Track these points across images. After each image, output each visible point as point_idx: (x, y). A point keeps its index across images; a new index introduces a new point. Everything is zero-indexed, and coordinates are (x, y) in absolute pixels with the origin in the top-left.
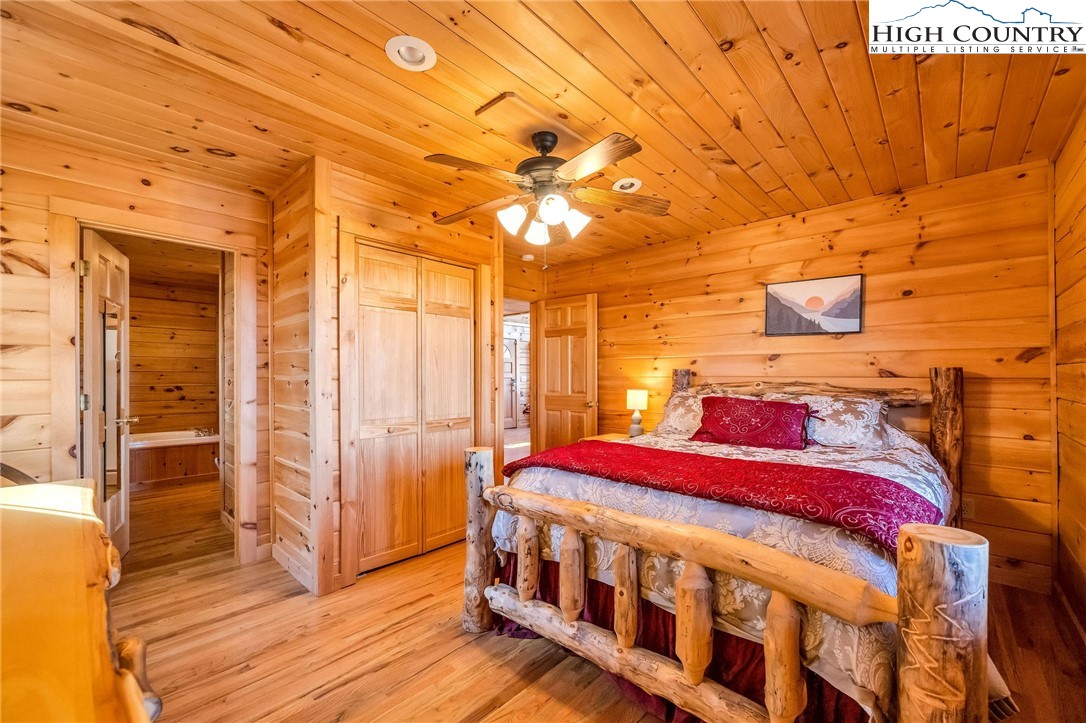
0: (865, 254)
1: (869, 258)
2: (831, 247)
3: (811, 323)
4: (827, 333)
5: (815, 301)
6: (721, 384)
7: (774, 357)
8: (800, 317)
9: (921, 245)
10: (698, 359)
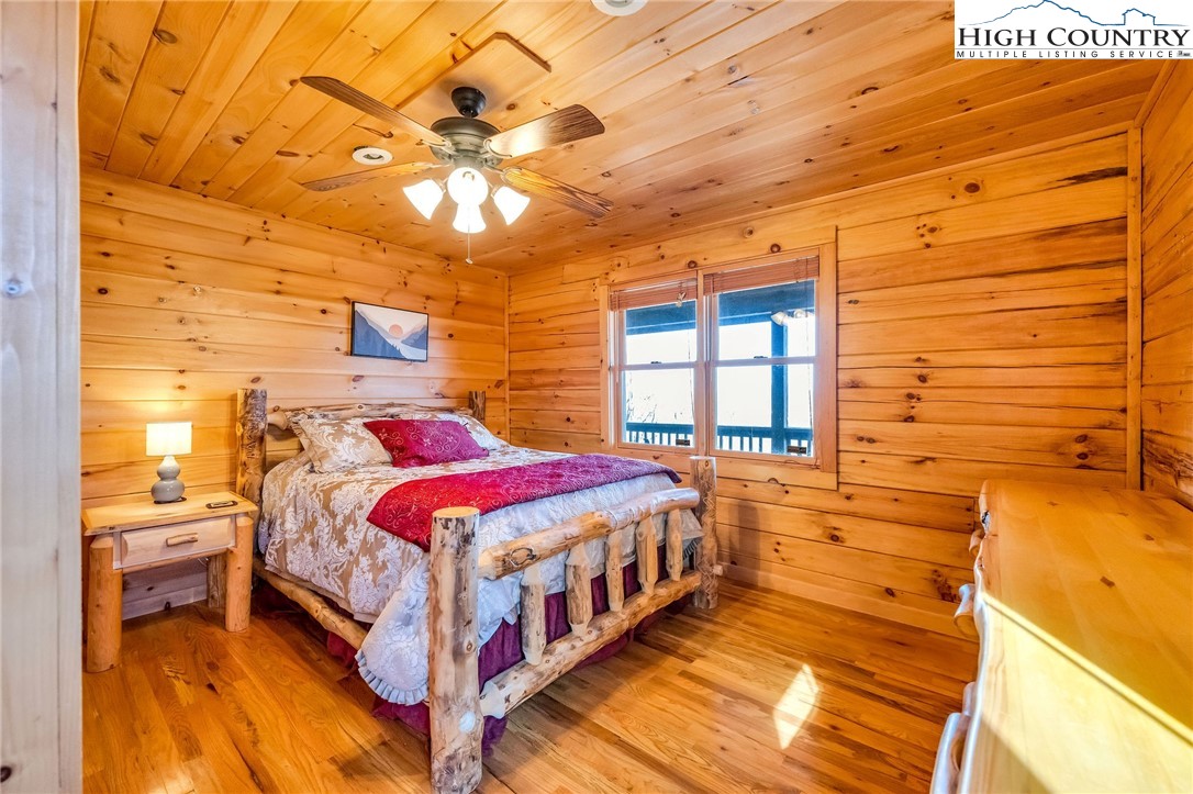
0: (428, 298)
1: (430, 301)
2: (406, 284)
3: (393, 348)
4: (405, 359)
5: (395, 327)
6: (319, 407)
7: (357, 378)
8: (385, 342)
9: (458, 303)
10: (263, 376)
